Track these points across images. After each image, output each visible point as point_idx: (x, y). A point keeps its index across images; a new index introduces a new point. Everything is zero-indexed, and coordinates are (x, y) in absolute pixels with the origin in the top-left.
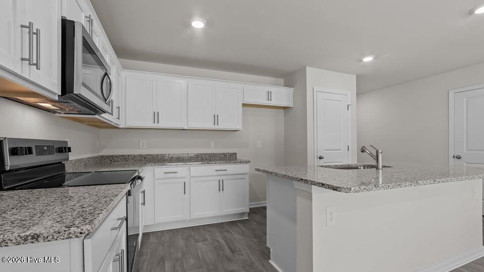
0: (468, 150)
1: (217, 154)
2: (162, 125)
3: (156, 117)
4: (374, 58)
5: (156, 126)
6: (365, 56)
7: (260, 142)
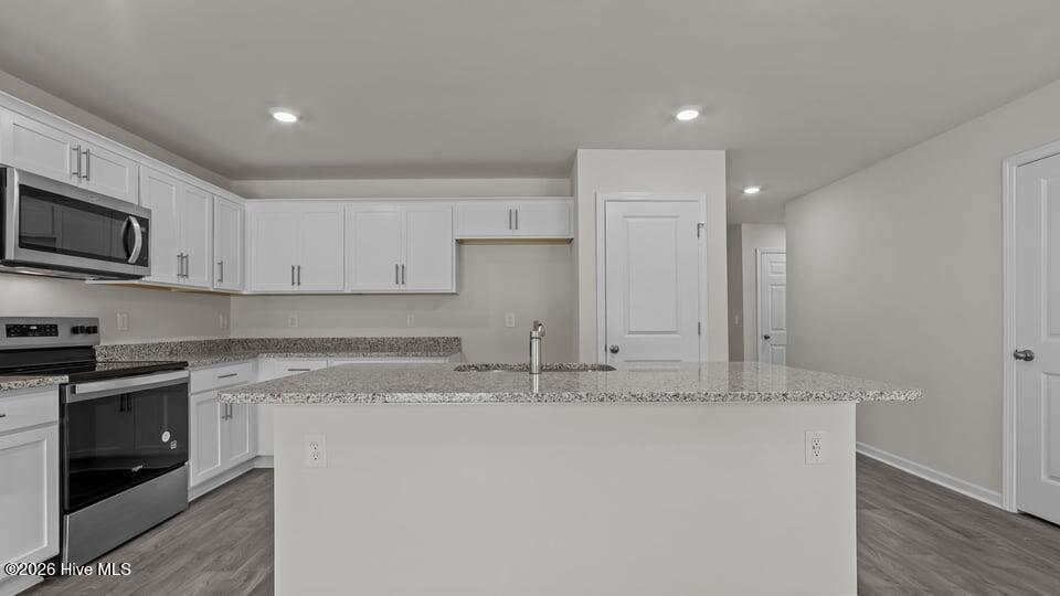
0: (1051, 335)
1: (420, 339)
2: (305, 288)
3: (296, 273)
4: (702, 113)
5: (296, 289)
6: (679, 106)
7: (513, 316)
